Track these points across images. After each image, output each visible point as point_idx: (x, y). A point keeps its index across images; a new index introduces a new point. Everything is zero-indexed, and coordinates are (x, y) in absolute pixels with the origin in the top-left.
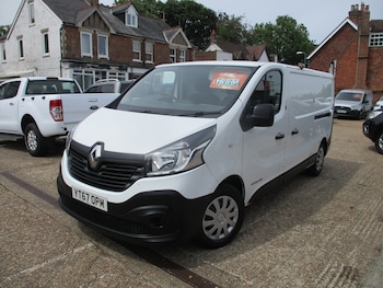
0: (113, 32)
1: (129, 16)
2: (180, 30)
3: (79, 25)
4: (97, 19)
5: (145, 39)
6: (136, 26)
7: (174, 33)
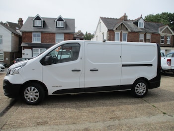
0: (129, 31)
1: (140, 23)
2: (167, 26)
3: (115, 29)
4: (123, 26)
5: (146, 33)
6: (143, 27)
7: (163, 28)
